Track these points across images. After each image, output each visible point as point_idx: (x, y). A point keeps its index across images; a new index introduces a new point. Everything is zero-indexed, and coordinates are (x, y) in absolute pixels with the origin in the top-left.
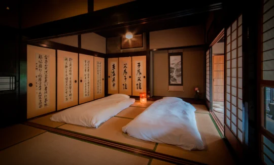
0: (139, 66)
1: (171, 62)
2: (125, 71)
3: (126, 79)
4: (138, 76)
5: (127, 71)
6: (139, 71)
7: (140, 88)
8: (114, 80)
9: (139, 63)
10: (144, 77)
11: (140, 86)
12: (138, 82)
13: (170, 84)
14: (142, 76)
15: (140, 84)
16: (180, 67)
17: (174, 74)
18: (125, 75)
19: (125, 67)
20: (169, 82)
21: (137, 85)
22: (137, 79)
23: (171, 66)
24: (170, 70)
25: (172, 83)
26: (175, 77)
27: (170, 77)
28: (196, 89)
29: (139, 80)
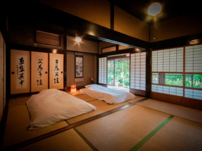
0: (57, 62)
1: (77, 62)
2: (40, 66)
3: (41, 74)
4: (56, 71)
5: (42, 66)
6: (56, 67)
7: (58, 82)
8: (22, 77)
9: (57, 60)
10: (62, 72)
11: (58, 80)
12: (56, 77)
13: (76, 77)
14: (59, 72)
15: (58, 78)
16: (82, 65)
17: (78, 70)
18: (39, 70)
19: (40, 62)
20: (75, 76)
21: (55, 79)
22: (55, 74)
23: (77, 64)
24: (75, 67)
25: (77, 76)
26: (79, 72)
27: (75, 72)
28: (92, 79)
29: (57, 75)
